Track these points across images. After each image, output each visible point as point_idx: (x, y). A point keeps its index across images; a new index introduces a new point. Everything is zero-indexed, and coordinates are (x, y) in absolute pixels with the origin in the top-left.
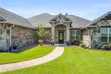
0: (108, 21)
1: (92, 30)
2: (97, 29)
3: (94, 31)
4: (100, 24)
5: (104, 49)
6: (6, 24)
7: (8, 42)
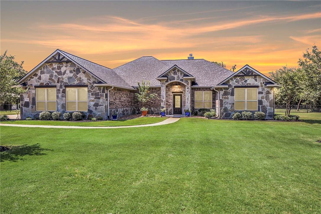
0: (246, 78)
1: (222, 92)
2: (230, 90)
3: (226, 94)
4: (233, 83)
5: (235, 119)
6: (104, 87)
7: (106, 110)
